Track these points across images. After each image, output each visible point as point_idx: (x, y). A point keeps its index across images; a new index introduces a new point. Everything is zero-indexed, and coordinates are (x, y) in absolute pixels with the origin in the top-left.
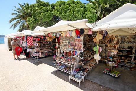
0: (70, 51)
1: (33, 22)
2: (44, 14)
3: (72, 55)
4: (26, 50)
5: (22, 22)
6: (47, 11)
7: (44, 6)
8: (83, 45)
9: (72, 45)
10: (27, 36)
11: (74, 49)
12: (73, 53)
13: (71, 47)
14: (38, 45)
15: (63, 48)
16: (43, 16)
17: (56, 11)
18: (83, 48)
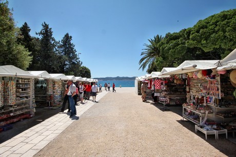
0: (203, 97)
1: (162, 62)
2: (173, 50)
3: (205, 102)
4: (153, 94)
5: (152, 59)
6: (178, 45)
7: (175, 40)
8: (220, 88)
9: (205, 88)
10: (154, 78)
11: (208, 94)
12: (206, 99)
13: (204, 91)
14: (165, 88)
15: (194, 93)
16: (173, 52)
17: (191, 42)
18: (220, 93)
